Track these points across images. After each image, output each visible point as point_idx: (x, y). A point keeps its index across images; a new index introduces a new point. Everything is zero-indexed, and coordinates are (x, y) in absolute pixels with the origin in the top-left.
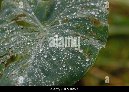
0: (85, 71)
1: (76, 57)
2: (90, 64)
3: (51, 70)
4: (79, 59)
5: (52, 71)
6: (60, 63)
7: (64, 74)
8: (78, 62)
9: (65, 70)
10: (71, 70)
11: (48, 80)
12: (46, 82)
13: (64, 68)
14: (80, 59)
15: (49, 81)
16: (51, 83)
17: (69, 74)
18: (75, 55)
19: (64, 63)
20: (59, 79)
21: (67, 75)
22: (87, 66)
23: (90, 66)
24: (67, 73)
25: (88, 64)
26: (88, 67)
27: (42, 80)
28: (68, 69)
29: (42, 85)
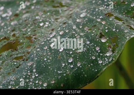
0: (100, 71)
1: (94, 49)
2: (110, 60)
3: (50, 65)
4: (97, 52)
5: (49, 67)
6: (67, 56)
7: (65, 73)
8: (93, 55)
9: (70, 67)
10: (79, 68)
11: (39, 80)
12: (35, 84)
13: (68, 65)
14: (99, 51)
15: (39, 82)
16: (42, 85)
17: (73, 73)
18: (94, 46)
19: (73, 56)
20: (55, 80)
21: (70, 75)
22: (105, 62)
23: (109, 62)
24: (71, 71)
25: (107, 60)
26: (105, 65)
27: (31, 80)
28: (75, 65)
29: (28, 88)
